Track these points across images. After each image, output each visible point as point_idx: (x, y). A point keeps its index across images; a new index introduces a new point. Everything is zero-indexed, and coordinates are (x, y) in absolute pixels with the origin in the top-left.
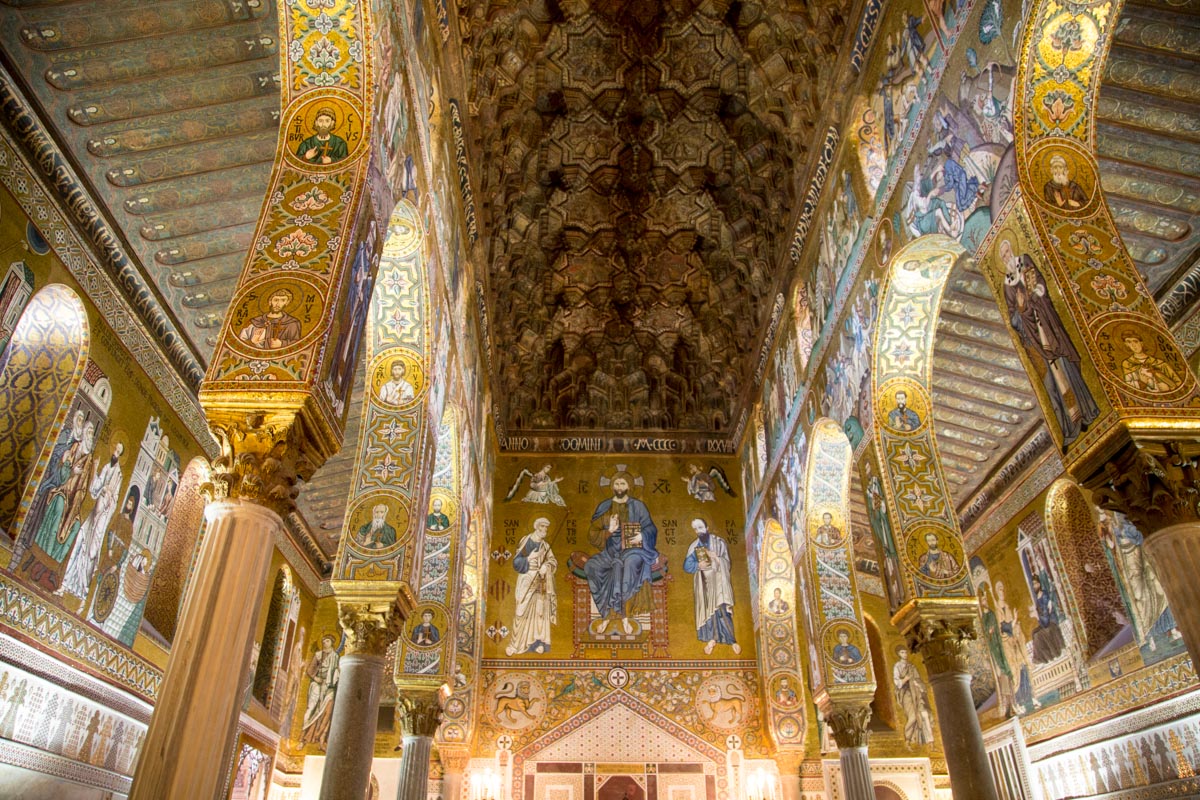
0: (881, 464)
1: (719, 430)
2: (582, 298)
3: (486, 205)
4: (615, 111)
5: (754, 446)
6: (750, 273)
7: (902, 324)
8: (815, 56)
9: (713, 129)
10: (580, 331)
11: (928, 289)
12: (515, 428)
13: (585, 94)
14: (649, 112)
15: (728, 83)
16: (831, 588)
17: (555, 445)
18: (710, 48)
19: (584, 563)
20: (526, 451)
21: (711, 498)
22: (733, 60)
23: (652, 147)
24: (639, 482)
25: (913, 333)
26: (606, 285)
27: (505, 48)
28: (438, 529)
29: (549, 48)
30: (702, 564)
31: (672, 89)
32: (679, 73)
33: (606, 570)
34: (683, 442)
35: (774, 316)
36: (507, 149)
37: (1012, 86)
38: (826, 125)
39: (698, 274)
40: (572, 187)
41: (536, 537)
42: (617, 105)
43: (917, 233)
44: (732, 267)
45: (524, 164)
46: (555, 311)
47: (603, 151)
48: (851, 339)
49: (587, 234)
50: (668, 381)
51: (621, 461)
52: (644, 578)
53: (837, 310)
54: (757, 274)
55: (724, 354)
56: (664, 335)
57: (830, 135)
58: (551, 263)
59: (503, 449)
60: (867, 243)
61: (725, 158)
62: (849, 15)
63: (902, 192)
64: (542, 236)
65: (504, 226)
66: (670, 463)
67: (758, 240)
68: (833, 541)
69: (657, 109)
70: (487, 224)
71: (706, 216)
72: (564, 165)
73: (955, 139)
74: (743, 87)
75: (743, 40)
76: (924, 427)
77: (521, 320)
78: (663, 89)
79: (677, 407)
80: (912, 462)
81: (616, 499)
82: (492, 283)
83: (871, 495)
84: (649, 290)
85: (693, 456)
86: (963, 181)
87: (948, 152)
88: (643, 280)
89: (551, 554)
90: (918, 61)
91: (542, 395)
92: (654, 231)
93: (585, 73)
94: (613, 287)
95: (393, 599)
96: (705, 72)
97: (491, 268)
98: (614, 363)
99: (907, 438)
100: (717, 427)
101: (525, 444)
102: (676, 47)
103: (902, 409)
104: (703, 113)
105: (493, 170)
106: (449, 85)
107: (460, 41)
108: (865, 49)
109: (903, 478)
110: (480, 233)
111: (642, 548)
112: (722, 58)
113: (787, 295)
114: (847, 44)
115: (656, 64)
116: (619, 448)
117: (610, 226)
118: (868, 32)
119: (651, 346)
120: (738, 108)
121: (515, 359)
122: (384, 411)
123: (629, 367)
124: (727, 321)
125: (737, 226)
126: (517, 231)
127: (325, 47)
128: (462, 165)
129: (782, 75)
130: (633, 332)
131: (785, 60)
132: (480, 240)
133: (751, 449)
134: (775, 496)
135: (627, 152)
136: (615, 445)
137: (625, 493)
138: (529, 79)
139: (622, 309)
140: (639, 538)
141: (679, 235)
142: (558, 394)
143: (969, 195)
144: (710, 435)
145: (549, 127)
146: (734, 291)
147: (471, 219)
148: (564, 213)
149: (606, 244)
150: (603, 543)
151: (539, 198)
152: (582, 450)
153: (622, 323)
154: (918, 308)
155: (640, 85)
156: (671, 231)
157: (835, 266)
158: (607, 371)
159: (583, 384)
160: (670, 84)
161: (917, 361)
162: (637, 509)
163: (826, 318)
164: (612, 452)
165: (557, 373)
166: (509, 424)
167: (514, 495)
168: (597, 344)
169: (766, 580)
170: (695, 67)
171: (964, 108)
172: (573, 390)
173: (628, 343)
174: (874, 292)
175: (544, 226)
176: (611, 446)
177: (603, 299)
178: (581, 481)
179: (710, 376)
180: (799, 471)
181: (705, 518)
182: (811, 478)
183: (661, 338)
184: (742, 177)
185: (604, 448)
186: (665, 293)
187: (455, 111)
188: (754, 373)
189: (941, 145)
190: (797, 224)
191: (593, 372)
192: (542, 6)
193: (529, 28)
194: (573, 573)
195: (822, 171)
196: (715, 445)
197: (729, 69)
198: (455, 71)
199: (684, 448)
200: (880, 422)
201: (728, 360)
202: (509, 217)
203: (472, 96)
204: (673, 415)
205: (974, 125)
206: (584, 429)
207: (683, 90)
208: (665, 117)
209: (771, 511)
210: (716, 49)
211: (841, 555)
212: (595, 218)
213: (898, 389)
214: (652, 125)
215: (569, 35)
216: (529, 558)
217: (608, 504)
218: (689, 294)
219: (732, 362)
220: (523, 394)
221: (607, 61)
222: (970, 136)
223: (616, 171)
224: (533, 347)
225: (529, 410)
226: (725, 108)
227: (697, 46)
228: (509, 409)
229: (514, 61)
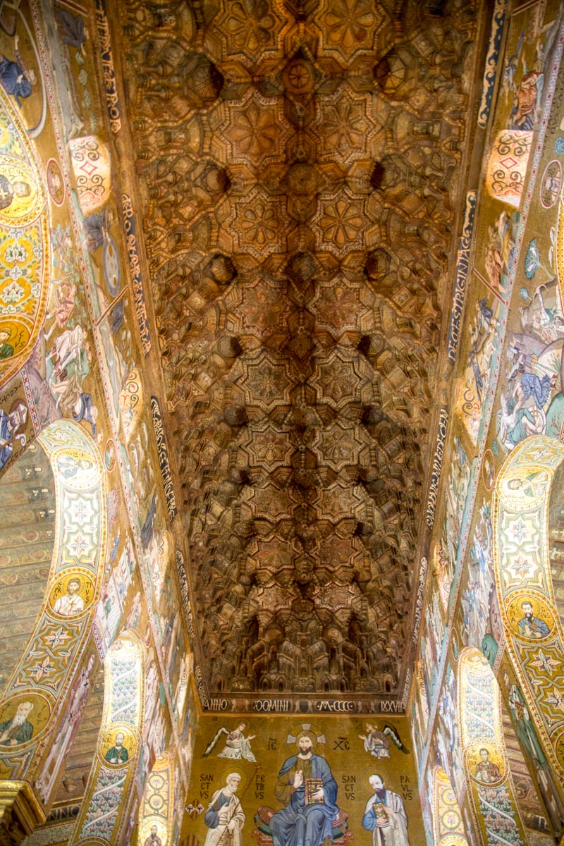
0: (517, 670)
1: (391, 691)
2: (271, 578)
3: (184, 486)
4: (284, 419)
5: (419, 701)
6: (399, 546)
7: (516, 540)
8: (423, 361)
9: (360, 433)
10: (272, 609)
11: (533, 506)
12: (216, 690)
13: (262, 410)
14: (310, 422)
15: (366, 397)
16: (497, 831)
17: (250, 706)
18: (350, 371)
19: (269, 819)
20: (225, 711)
21: (386, 755)
22: (369, 380)
23: (316, 451)
24: (321, 739)
25: (528, 548)
26: (289, 567)
27: (199, 370)
28: (117, 763)
29: (233, 374)
30: (380, 820)
31: (326, 404)
32: (329, 391)
33: (290, 826)
34: (360, 703)
35: (421, 579)
36: (203, 447)
37: (557, 292)
38: (438, 408)
39: (361, 555)
40: (256, 482)
41: (228, 791)
42: (286, 416)
43: (510, 446)
44: (386, 545)
45: (217, 459)
46: (250, 590)
47: (279, 455)
48: (476, 565)
49: (271, 523)
50: (344, 649)
51: (306, 720)
52: (325, 836)
53: (463, 547)
54: (404, 544)
55: (387, 621)
56: (340, 611)
57: (442, 416)
58: (244, 547)
59: (205, 709)
60: (477, 478)
61: (371, 456)
62: (441, 322)
63: (495, 424)
64: (235, 523)
65: (203, 511)
66: (349, 723)
67: (402, 517)
68: (493, 778)
69: (316, 419)
70: (185, 502)
71: (363, 506)
72: (250, 467)
73: (525, 356)
74: (376, 398)
75: (373, 363)
76: (554, 634)
77: (219, 593)
78: (319, 404)
79: (353, 672)
80: (547, 666)
81: (300, 756)
82: (191, 554)
83: (513, 706)
84: (324, 570)
85: (369, 716)
86: (538, 384)
87: (522, 370)
88: (318, 562)
89: (240, 809)
90: (490, 325)
91: (241, 662)
92: (323, 520)
93: (261, 394)
94: (295, 569)
95: (10, 801)
96: (349, 390)
97: (190, 542)
98: (300, 636)
99: (539, 645)
100: (388, 688)
101: (224, 706)
102: (326, 372)
103: (529, 619)
104: (350, 419)
105: (190, 460)
106: (151, 385)
107: (160, 354)
108: (456, 343)
109: (541, 682)
110: (179, 508)
111: (324, 804)
112: (361, 379)
113: (428, 556)
114: (443, 343)
115: (312, 385)
116: (304, 709)
117: (289, 517)
118: (456, 331)
119: (330, 621)
120: (377, 417)
121: (216, 627)
122: (54, 620)
123: (312, 639)
124: (386, 592)
125: (385, 508)
126: (214, 516)
127: (14, 288)
128: (162, 450)
129: (402, 381)
130: (314, 609)
131: (404, 371)
132: (178, 514)
133: (417, 704)
134: (437, 741)
135: (297, 454)
136: (301, 706)
137: (309, 750)
138: (218, 395)
139: (304, 587)
140: (321, 793)
141: (343, 522)
142: (253, 662)
143: (545, 392)
144: (383, 697)
145: (237, 434)
146: (390, 565)
147: (171, 496)
148: (253, 506)
149: (286, 531)
150: (288, 799)
151: (232, 493)
152: (273, 710)
153: (304, 599)
154: (528, 524)
155: (301, 398)
156: (337, 520)
157: (458, 512)
158: (294, 642)
159: (274, 653)
160: (325, 400)
161: (536, 573)
162: (320, 765)
163: (456, 559)
164: (298, 712)
165: (253, 644)
166: (211, 687)
167: (211, 752)
168: (285, 619)
169: (441, 836)
170: (342, 388)
171: (528, 331)
172: (266, 657)
173: (311, 619)
174: (487, 515)
175: (236, 515)
176: (298, 708)
177: (287, 578)
178: (271, 739)
179: (379, 645)
180: (452, 708)
181: (381, 773)
182: (463, 712)
183: (337, 614)
184: (385, 467)
185: (291, 709)
186: (337, 573)
187: (156, 406)
188: (412, 634)
189: (516, 367)
190: (428, 494)
191: (282, 642)
192: (229, 347)
193: (219, 360)
194: (260, 829)
195: (441, 446)
196: (388, 706)
197: (366, 387)
198: (156, 375)
199: (360, 709)
200: (511, 631)
201: (391, 626)
202: (206, 502)
203: (170, 398)
204: (349, 679)
205: (537, 338)
206: (275, 692)
207: (334, 405)
208: (321, 423)
209: (436, 759)
210: (355, 372)
211: (503, 793)
212: (277, 511)
213: (522, 600)
214: (313, 432)
215: (248, 366)
216: (219, 812)
217: (293, 760)
218: (356, 574)
219: (395, 628)
220: (225, 662)
221: (277, 385)
222: (535, 347)
223: (290, 470)
224: (232, 618)
225: (230, 675)
226: (367, 417)
227: (341, 372)
228: (211, 674)
229: (206, 379)
